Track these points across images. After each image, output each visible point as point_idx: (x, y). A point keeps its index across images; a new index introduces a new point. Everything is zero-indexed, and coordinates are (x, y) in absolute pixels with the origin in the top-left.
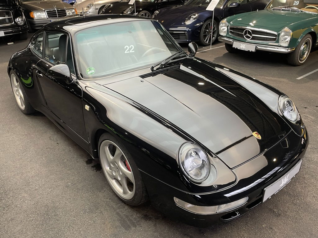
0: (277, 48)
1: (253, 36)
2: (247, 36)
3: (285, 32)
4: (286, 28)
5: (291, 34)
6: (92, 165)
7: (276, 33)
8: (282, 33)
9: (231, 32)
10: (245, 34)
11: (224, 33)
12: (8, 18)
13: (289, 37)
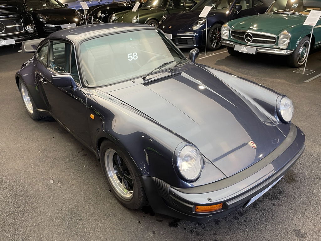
0: (277, 51)
1: (253, 39)
2: (248, 39)
4: (285, 31)
5: (290, 37)
7: (275, 36)
8: (281, 36)
9: (232, 36)
10: (246, 37)
11: (225, 36)
12: (18, 26)
13: (288, 39)
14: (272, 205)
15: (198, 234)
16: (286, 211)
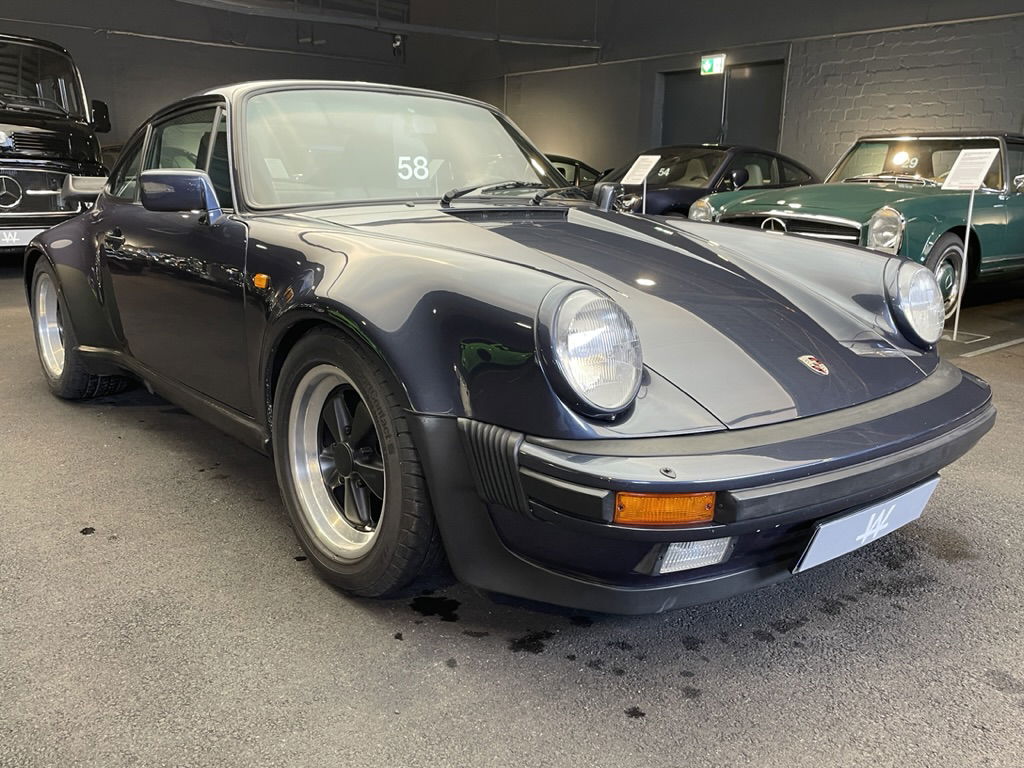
4: (886, 207)
5: (903, 228)
7: (858, 225)
8: (874, 223)
13: (895, 233)
14: (892, 609)
15: (623, 672)
16: (948, 624)
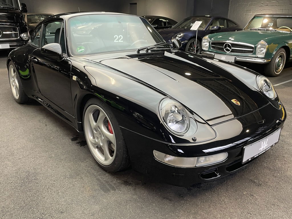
0: (255, 59)
1: (232, 49)
2: (227, 49)
3: (261, 44)
4: (262, 41)
5: (267, 47)
6: (77, 141)
7: (253, 46)
8: (258, 45)
9: (213, 47)
10: (225, 47)
11: (206, 48)
12: (14, 33)
13: (265, 49)
